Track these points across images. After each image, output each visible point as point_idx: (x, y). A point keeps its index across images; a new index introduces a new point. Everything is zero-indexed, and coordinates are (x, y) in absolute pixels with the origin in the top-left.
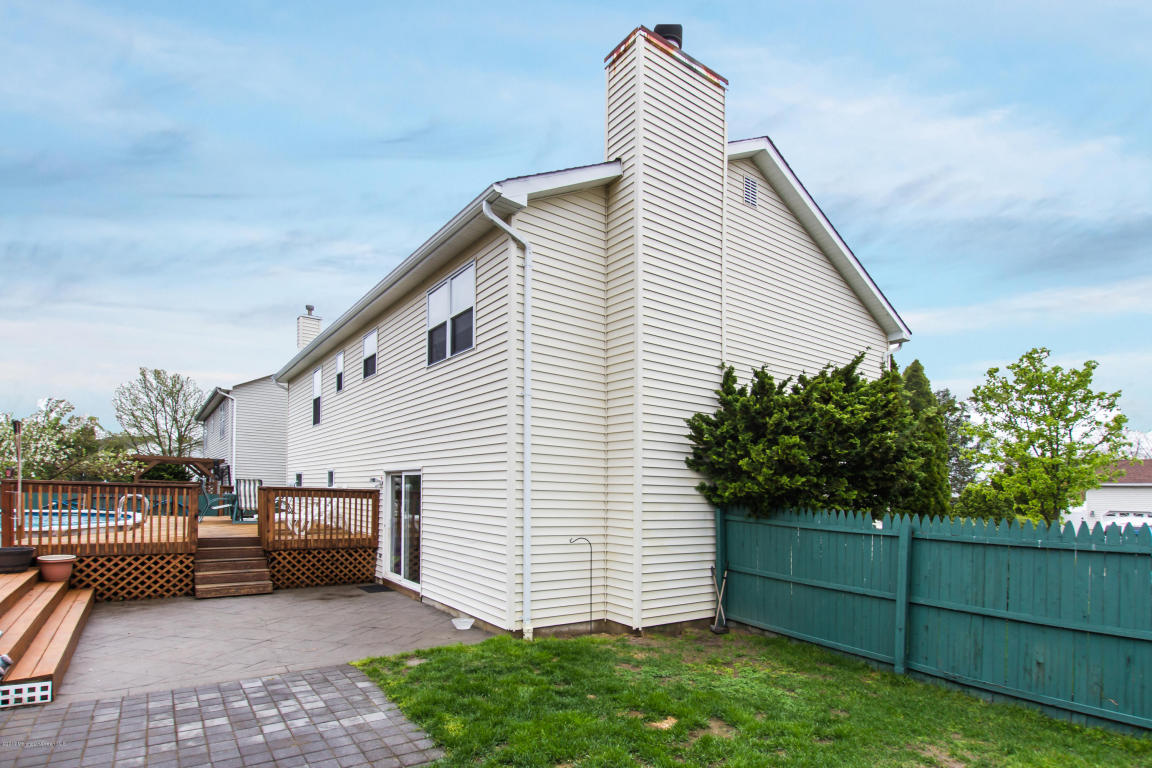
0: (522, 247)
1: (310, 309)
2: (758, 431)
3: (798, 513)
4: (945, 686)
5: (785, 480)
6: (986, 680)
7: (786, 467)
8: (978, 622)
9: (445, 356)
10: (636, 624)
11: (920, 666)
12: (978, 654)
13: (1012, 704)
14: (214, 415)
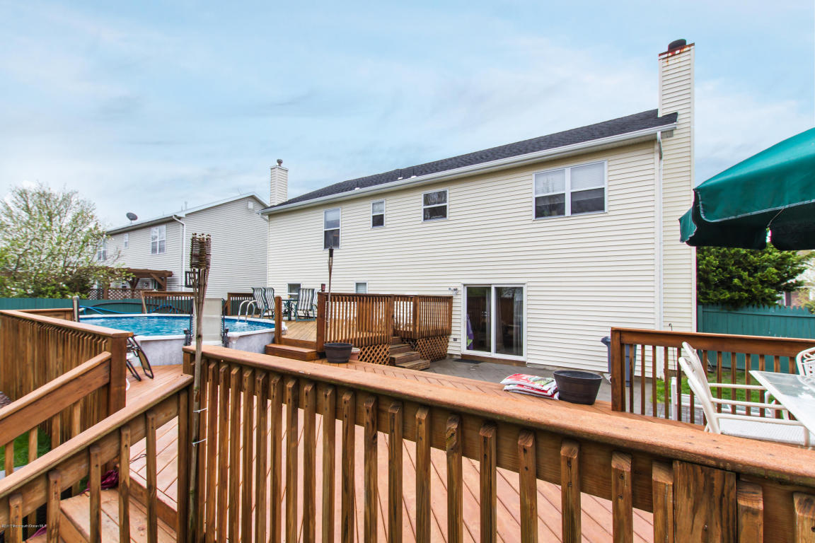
0: (661, 158)
1: (280, 162)
9: (563, 214)
14: (132, 234)
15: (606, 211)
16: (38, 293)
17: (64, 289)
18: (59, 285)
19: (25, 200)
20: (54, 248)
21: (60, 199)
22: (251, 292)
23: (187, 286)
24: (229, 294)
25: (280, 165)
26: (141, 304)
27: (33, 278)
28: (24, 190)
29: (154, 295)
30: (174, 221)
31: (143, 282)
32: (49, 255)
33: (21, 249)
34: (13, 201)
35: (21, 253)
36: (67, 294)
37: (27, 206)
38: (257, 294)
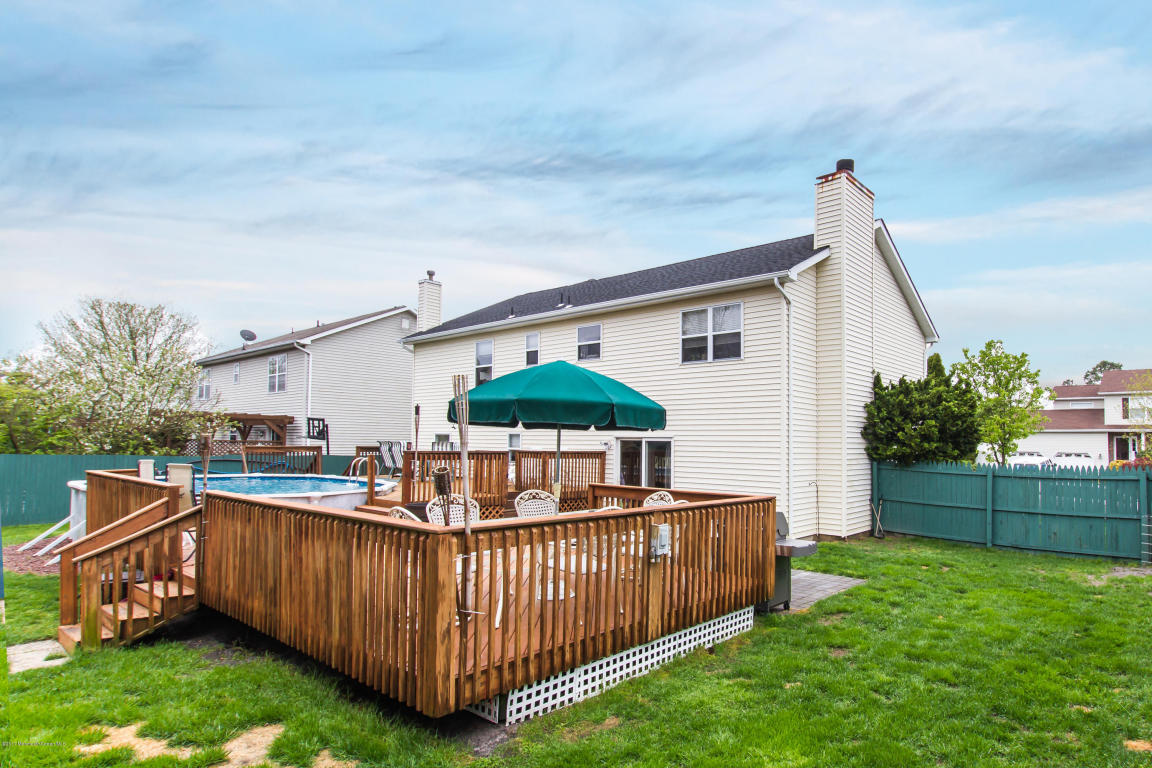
0: (789, 303)
1: (431, 274)
2: (906, 415)
3: (928, 464)
4: (1012, 550)
5: (926, 445)
6: (1032, 544)
7: (926, 438)
8: (1026, 517)
9: (706, 359)
10: (843, 534)
11: (999, 542)
12: (1027, 532)
13: (1044, 554)
14: (243, 363)
15: (742, 357)
16: (117, 448)
17: (148, 443)
18: (142, 439)
19: (97, 313)
20: (136, 394)
21: (148, 312)
22: (378, 445)
23: (310, 437)
24: (358, 448)
25: (431, 278)
26: (241, 461)
27: (111, 430)
28: (98, 301)
29: (259, 451)
30: (295, 349)
31: (258, 430)
32: (131, 403)
33: (96, 395)
34: (81, 317)
35: (97, 399)
36: (153, 449)
37: (102, 323)
38: (385, 449)
